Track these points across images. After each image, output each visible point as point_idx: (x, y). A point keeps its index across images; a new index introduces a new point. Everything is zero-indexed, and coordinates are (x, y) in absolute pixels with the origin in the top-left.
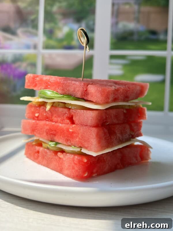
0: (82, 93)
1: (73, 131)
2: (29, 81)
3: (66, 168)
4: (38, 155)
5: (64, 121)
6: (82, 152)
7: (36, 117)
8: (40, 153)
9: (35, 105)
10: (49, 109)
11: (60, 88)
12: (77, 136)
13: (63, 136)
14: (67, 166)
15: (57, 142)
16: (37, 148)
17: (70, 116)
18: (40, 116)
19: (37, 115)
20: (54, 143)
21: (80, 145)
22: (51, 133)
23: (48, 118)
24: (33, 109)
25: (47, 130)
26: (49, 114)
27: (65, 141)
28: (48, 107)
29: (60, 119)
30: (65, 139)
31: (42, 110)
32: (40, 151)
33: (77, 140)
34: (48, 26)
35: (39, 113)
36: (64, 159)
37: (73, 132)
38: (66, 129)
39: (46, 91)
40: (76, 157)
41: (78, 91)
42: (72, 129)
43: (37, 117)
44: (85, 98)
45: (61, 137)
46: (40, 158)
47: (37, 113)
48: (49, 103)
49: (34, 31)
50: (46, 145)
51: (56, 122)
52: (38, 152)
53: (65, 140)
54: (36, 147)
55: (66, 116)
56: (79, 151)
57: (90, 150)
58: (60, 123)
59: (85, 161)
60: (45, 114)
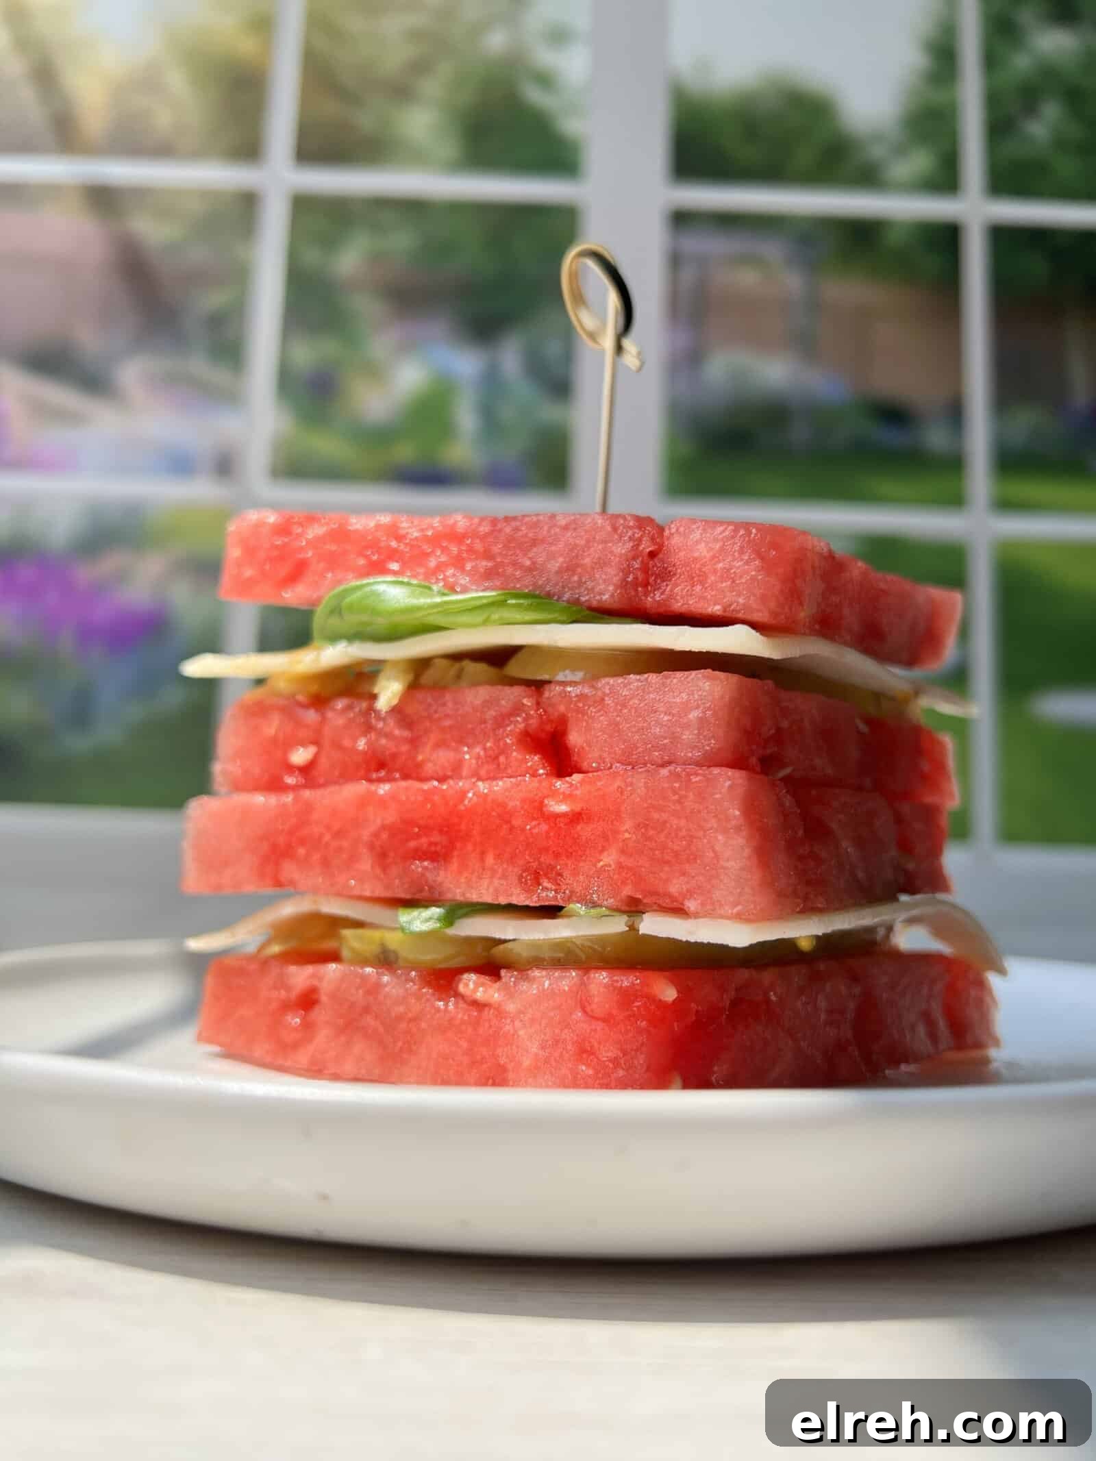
0: (626, 571)
1: (578, 809)
2: (250, 551)
3: (527, 1062)
4: (303, 1019)
5: (502, 759)
6: (644, 935)
7: (291, 768)
8: (324, 998)
9: (293, 696)
10: (395, 702)
11: (468, 566)
12: (606, 839)
13: (498, 857)
14: (534, 1048)
15: (459, 898)
16: (300, 976)
17: (549, 728)
18: (324, 763)
19: (300, 756)
20: (436, 911)
21: (627, 891)
22: (416, 850)
23: (381, 765)
24: (272, 727)
25: (385, 836)
26: (397, 732)
27: (514, 880)
28: (389, 692)
29: (478, 750)
30: (517, 870)
31: (341, 721)
32: (325, 987)
33: (609, 859)
34: (305, 354)
35: (316, 742)
36: (511, 1007)
37: (575, 818)
38: (524, 801)
39: (375, 583)
40: (602, 977)
41: (601, 563)
42: (567, 797)
43: (306, 770)
44: (653, 600)
45: (490, 860)
46: (323, 1036)
47: (303, 744)
48: (395, 663)
49: (218, 375)
50: (376, 935)
51: (442, 780)
52: (308, 1001)
53: (521, 877)
54: (293, 969)
55: (522, 726)
56: (622, 933)
57: (709, 911)
58: (480, 779)
59: (669, 994)
60: (362, 744)
